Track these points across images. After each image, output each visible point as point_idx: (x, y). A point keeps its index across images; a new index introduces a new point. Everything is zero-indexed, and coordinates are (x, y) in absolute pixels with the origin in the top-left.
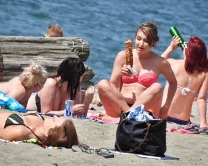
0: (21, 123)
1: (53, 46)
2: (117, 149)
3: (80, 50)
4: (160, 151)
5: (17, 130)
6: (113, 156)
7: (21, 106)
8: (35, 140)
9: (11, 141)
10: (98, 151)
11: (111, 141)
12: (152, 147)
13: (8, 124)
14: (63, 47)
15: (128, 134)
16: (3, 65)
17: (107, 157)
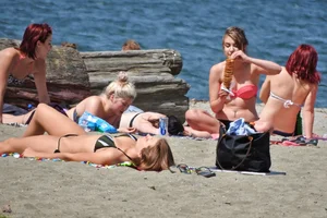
0: (111, 144)
1: (142, 61)
2: (218, 168)
3: (171, 62)
4: (264, 167)
5: (108, 153)
6: (214, 175)
7: (112, 127)
8: (129, 163)
9: (104, 165)
10: (197, 171)
11: (212, 160)
12: (255, 162)
13: (98, 146)
14: (153, 61)
15: (229, 151)
16: (89, 84)
17: (208, 177)
